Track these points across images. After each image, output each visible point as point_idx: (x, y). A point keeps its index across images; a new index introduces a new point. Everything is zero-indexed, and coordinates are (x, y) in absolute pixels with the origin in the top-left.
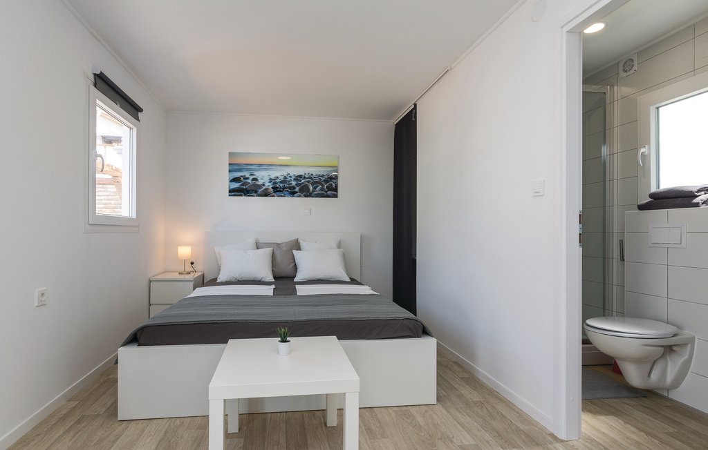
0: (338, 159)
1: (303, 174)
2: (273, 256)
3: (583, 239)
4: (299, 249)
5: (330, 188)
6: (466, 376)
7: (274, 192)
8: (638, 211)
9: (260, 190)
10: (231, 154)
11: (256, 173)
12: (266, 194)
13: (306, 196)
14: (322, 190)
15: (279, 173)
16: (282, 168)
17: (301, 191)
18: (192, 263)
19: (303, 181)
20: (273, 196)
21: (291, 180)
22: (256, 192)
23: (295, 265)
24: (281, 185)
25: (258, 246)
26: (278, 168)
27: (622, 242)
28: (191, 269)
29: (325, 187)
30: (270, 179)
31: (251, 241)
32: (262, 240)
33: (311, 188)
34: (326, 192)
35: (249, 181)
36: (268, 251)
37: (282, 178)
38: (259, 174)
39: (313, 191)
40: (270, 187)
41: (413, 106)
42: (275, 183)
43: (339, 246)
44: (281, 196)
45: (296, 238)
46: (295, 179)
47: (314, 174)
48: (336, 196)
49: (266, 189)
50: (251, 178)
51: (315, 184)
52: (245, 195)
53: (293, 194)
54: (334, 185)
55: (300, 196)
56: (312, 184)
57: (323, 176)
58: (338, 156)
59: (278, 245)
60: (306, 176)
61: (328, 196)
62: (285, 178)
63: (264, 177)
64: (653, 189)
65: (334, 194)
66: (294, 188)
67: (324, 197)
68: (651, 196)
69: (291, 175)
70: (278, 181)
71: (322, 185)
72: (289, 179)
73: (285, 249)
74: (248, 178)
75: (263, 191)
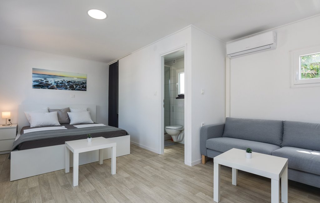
0: (87, 76)
1: (71, 81)
2: (58, 115)
3: (165, 106)
4: (70, 112)
5: (83, 87)
6: (136, 147)
7: (57, 87)
8: (176, 99)
9: (50, 86)
10: (33, 69)
11: (47, 79)
12: (52, 88)
13: (72, 90)
14: (80, 87)
15: (59, 80)
16: (61, 77)
17: (70, 87)
18: (10, 120)
19: (71, 83)
20: (57, 89)
21: (65, 83)
22: (48, 87)
23: (69, 118)
24: (60, 85)
25: (49, 111)
26: (59, 77)
27: (173, 107)
28: (10, 123)
29: (81, 86)
30: (55, 82)
31: (46, 109)
32: (51, 108)
33: (75, 87)
34: (81, 88)
35: (44, 82)
36: (56, 113)
37: (61, 82)
38: (48, 79)
39: (76, 88)
40: (55, 85)
41: (117, 61)
42: (57, 84)
43: (88, 110)
44: (61, 89)
45: (68, 107)
46: (67, 83)
47: (76, 81)
48: (86, 90)
49: (53, 86)
50: (45, 80)
51: (77, 85)
52: (41, 88)
53: (66, 89)
54: (85, 86)
55: (69, 90)
56: (75, 85)
57: (80, 82)
58: (87, 75)
59: (60, 110)
60: (73, 82)
61: (82, 90)
62: (62, 82)
63: (51, 81)
64: (179, 94)
65: (85, 90)
66: (67, 86)
67: (81, 90)
68: (178, 95)
69: (66, 81)
70: (59, 83)
71: (80, 85)
72: (64, 82)
73: (63, 112)
74: (43, 81)
75: (51, 87)
